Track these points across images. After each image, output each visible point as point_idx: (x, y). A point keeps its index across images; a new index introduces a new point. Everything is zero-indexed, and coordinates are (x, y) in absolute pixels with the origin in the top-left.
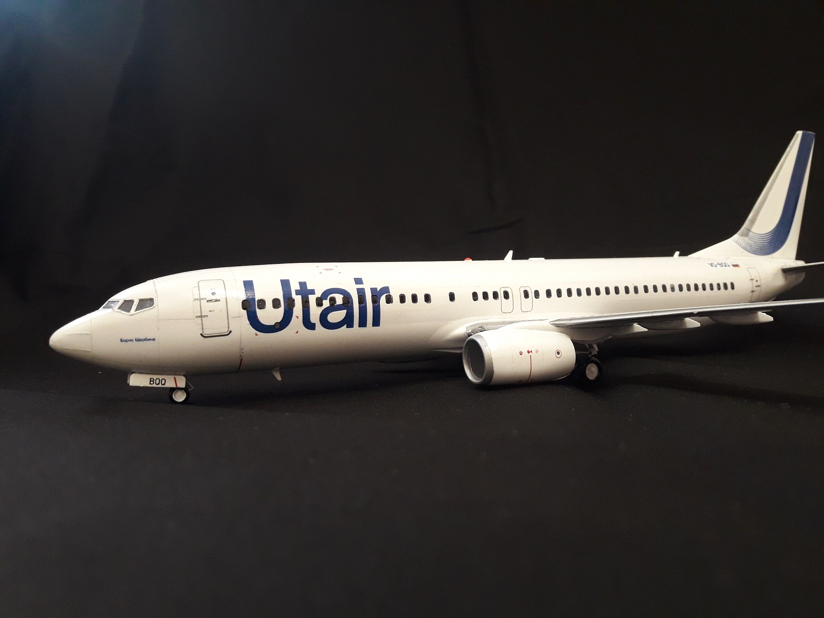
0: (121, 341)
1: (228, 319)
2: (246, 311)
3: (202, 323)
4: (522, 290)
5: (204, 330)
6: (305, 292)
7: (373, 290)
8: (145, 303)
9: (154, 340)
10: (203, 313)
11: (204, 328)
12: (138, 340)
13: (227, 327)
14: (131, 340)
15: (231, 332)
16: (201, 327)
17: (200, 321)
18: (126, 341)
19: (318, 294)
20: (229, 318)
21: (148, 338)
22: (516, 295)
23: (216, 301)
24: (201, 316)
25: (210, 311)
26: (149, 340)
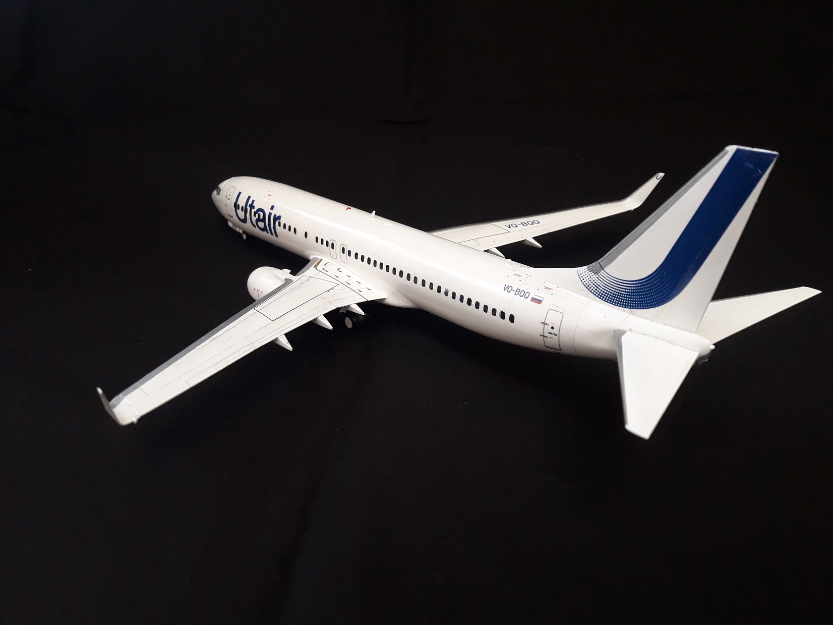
4: (342, 246)
6: (252, 207)
7: (275, 215)
19: (255, 210)
22: (338, 248)
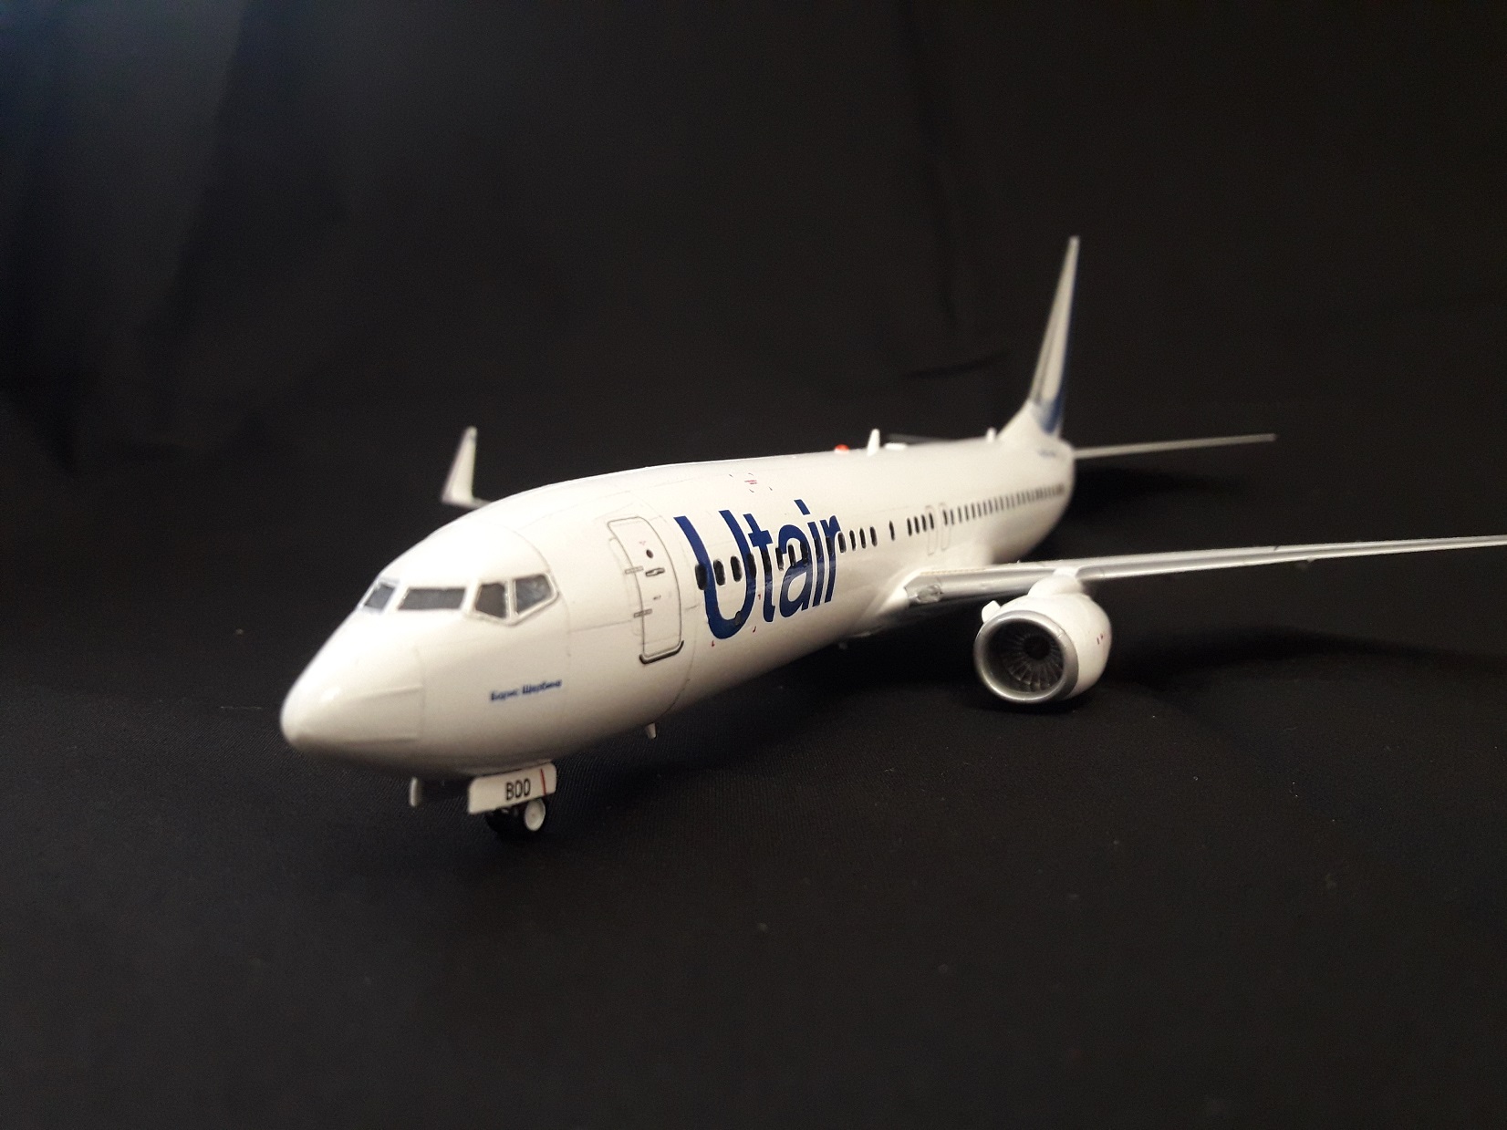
0: (493, 697)
1: (680, 614)
2: (703, 591)
3: (643, 628)
5: (646, 646)
8: (533, 590)
9: (558, 684)
10: (644, 604)
11: (646, 640)
12: (528, 690)
13: (678, 633)
14: (513, 694)
15: (683, 643)
16: (640, 639)
17: (639, 626)
18: (503, 696)
20: (682, 612)
21: (549, 681)
23: (660, 571)
24: (641, 614)
25: (655, 598)
26: (550, 686)
